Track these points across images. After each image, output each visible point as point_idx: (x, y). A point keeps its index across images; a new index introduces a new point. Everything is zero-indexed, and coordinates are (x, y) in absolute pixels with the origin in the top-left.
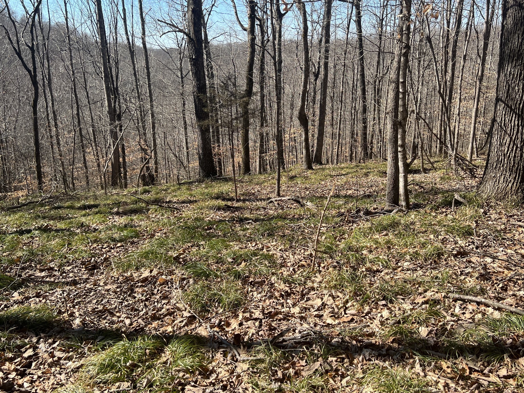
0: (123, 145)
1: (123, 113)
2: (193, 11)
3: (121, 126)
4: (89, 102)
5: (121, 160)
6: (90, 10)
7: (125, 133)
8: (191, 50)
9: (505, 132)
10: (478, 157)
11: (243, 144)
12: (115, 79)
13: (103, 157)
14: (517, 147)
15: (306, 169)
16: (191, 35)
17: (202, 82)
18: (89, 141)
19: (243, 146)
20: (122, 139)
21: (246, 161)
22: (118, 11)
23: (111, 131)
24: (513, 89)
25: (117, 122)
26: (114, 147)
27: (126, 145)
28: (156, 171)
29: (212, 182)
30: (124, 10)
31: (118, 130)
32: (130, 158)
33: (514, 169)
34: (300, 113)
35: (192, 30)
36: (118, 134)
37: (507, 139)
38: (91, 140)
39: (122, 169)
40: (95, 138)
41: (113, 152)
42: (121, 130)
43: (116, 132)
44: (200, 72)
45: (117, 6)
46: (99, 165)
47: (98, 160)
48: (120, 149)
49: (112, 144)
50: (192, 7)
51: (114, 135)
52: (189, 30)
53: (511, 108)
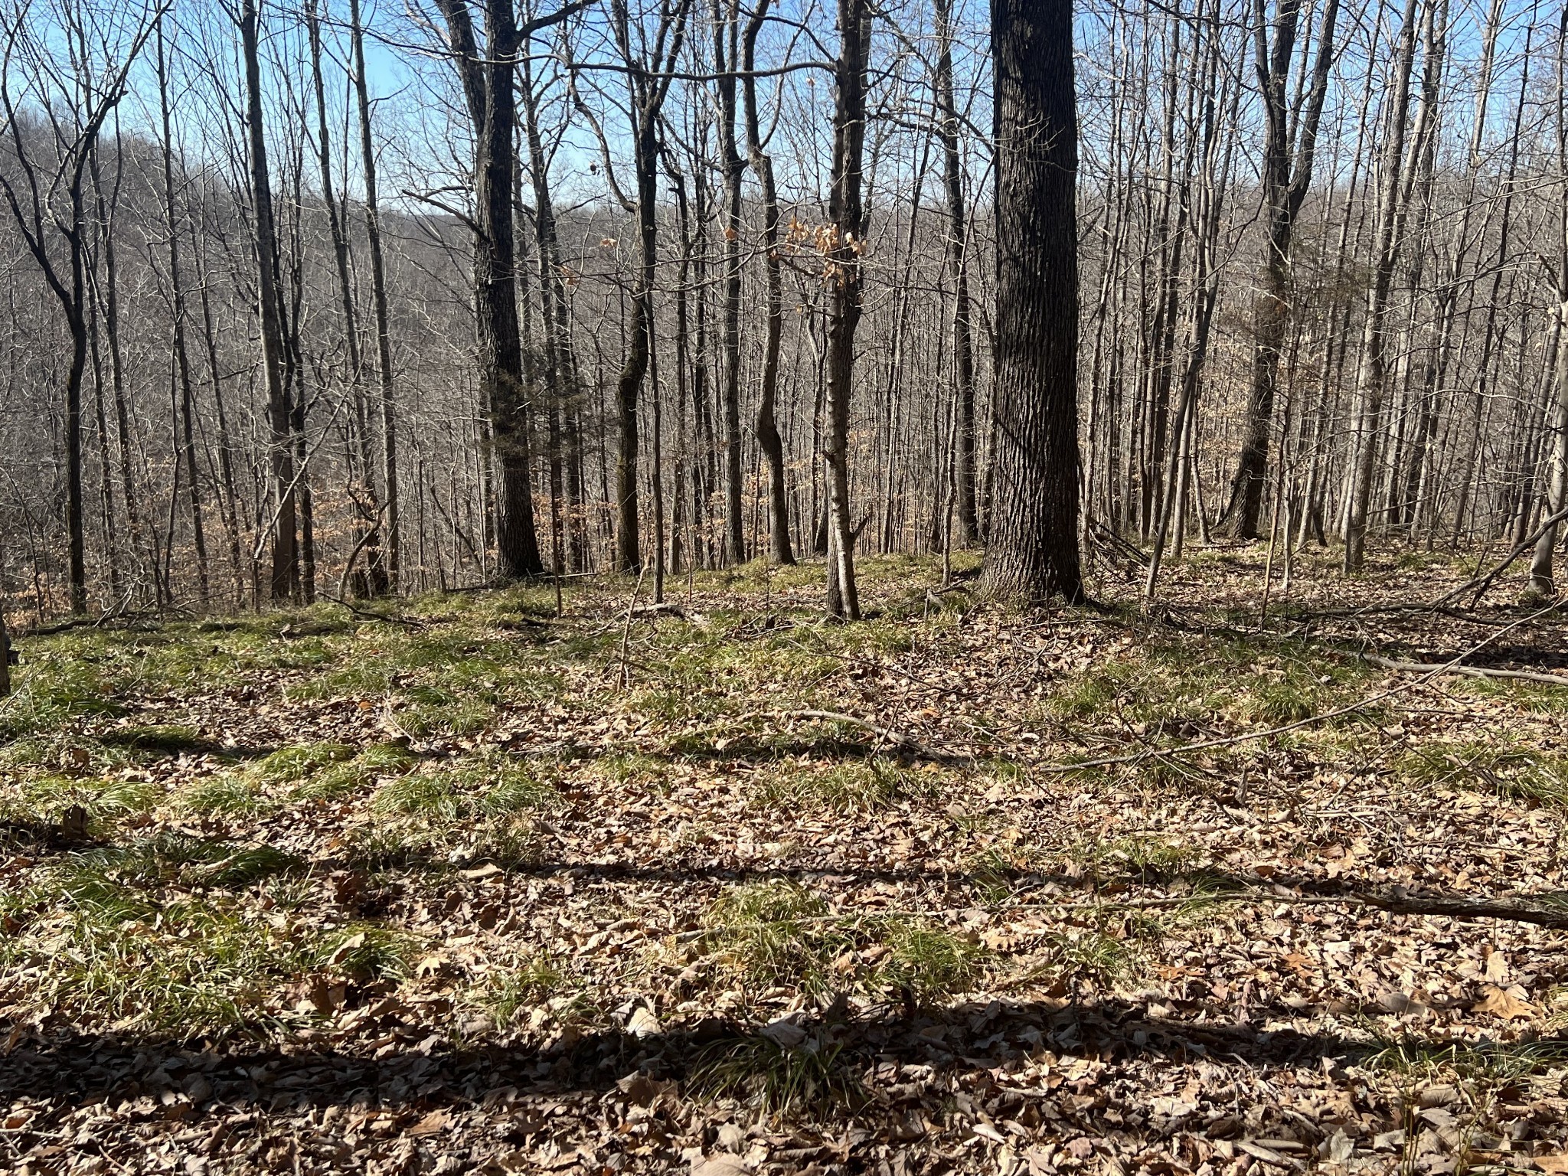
0: (307, 493)
1: (310, 406)
2: (491, 173)
3: (302, 445)
4: (215, 375)
5: (299, 536)
6: (229, 127)
7: (314, 461)
8: (484, 263)
9: (1007, 477)
10: (1208, 540)
11: (620, 496)
12: (289, 312)
13: (249, 528)
14: (1025, 506)
15: (777, 563)
16: (485, 228)
17: (509, 341)
18: (212, 481)
19: (622, 501)
20: (304, 477)
21: (627, 540)
22: (304, 130)
23: (277, 457)
24: (1015, 401)
25: (292, 433)
26: (281, 497)
27: (314, 492)
28: (394, 566)
29: (528, 586)
30: (324, 134)
31: (294, 454)
32: (324, 531)
33: (1023, 544)
34: (761, 422)
35: (486, 217)
36: (295, 464)
37: (1010, 490)
38: (216, 481)
39: (301, 563)
40: (227, 475)
41: (278, 511)
42: (302, 454)
43: (290, 459)
44: (504, 317)
45: (303, 117)
46: (236, 549)
47: (235, 533)
48: (297, 505)
49: (277, 489)
50: (487, 162)
51: (283, 466)
52: (480, 217)
53: (1012, 435)
